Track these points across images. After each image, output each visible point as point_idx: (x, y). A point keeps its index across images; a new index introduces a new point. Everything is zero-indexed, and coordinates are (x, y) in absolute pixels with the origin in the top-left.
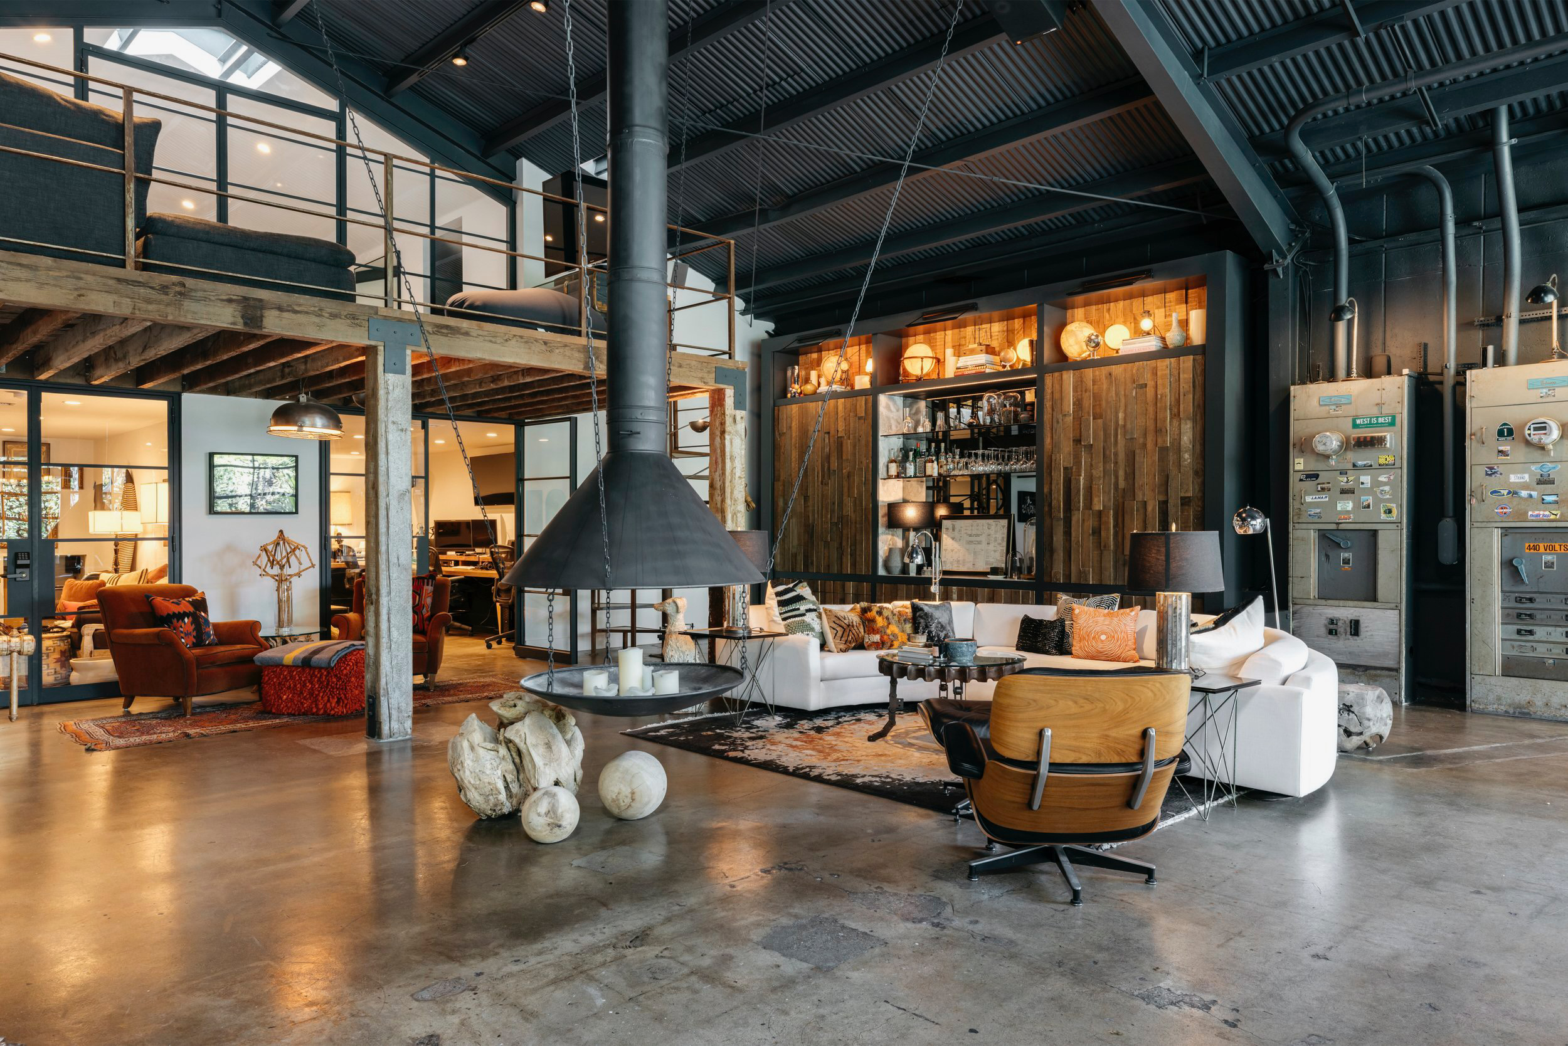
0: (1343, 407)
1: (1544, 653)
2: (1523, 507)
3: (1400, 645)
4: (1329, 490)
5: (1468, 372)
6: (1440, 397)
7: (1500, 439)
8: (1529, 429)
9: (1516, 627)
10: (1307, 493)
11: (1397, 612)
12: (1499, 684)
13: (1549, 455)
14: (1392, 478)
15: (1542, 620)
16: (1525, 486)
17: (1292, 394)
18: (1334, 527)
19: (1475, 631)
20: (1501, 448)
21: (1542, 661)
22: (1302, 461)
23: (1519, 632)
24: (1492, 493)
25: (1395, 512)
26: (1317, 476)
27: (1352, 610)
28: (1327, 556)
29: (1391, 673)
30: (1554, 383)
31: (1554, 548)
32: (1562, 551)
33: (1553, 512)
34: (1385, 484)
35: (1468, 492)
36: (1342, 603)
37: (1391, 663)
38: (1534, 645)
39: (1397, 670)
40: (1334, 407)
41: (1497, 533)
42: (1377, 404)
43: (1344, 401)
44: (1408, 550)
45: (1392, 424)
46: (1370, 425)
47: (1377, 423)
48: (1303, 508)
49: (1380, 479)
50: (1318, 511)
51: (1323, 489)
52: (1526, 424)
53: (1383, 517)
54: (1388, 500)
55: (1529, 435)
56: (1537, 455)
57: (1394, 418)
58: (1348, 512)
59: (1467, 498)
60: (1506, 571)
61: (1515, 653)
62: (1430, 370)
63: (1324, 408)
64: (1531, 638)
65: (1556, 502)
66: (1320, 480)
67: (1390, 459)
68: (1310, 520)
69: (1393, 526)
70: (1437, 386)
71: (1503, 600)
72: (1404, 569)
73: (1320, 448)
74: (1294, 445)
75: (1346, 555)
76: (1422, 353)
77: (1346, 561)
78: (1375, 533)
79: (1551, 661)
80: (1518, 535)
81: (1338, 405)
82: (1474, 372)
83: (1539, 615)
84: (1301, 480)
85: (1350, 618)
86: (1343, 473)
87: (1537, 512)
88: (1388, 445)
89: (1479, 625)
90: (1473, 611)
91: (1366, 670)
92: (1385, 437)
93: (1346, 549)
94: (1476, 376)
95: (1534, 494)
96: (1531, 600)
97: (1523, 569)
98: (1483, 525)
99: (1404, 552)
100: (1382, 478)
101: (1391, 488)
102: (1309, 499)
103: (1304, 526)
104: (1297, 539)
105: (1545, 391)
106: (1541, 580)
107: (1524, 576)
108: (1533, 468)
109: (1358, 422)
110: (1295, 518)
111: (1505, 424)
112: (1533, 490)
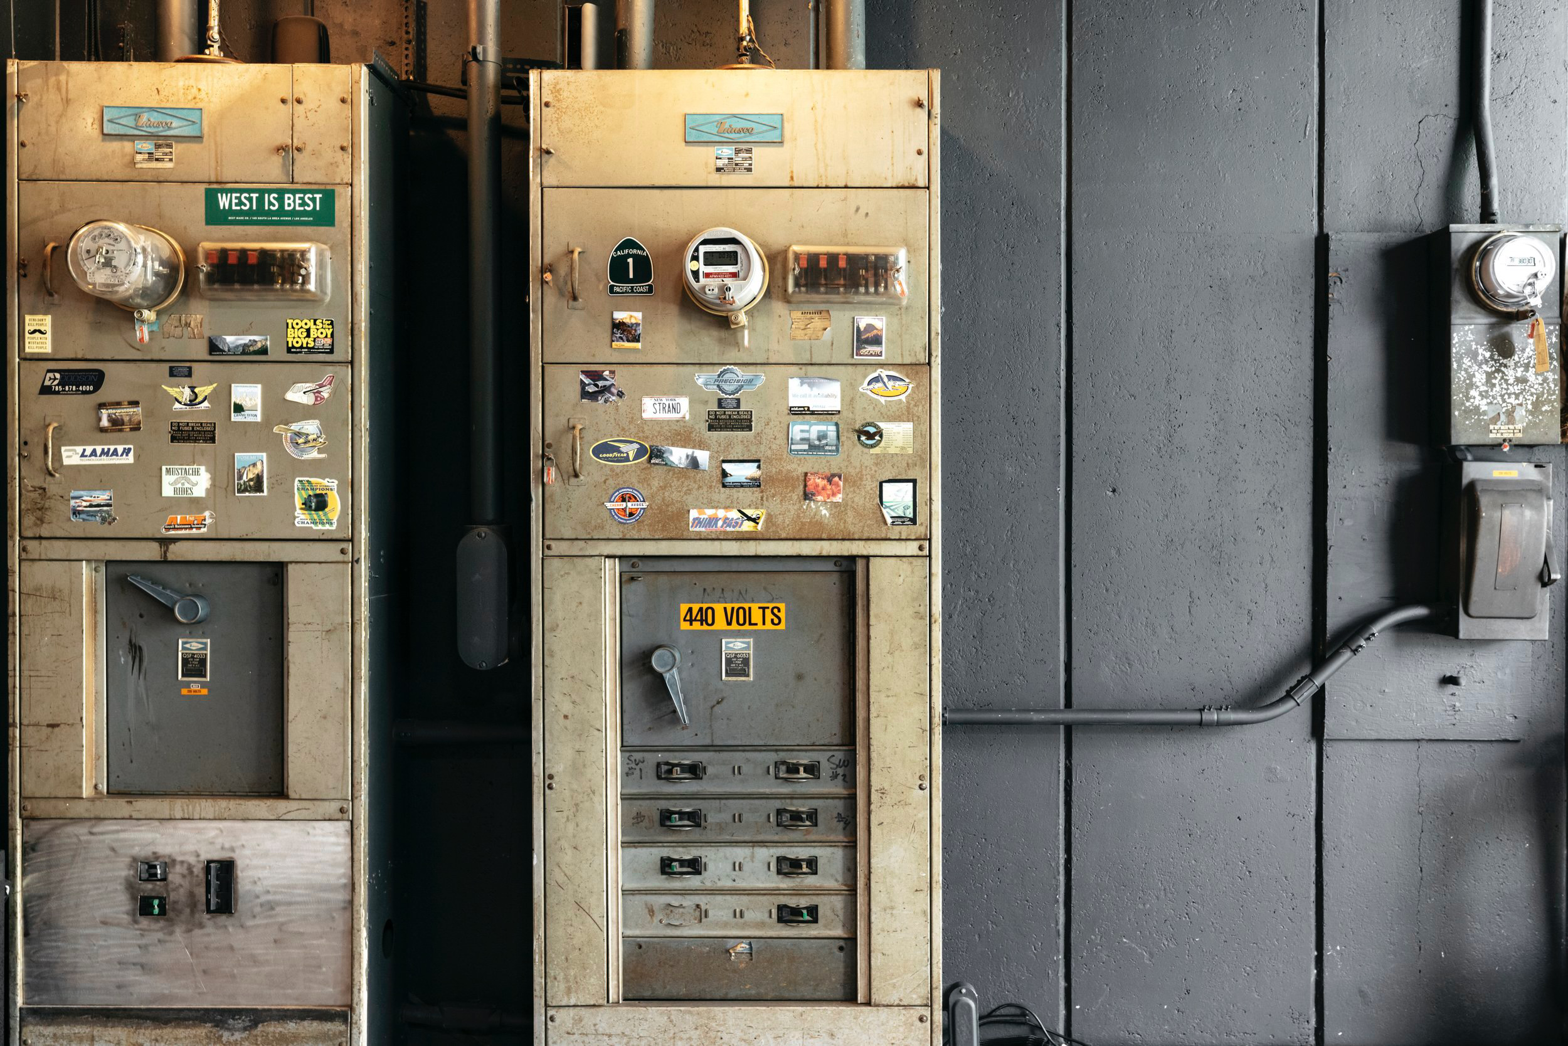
0: (177, 148)
1: (725, 925)
2: (675, 496)
3: (351, 933)
4: (136, 428)
5: (533, 76)
6: (461, 164)
7: (620, 287)
8: (695, 258)
9: (656, 853)
10: (64, 437)
11: (343, 826)
12: (618, 1029)
13: (737, 344)
14: (325, 394)
15: (721, 827)
16: (683, 436)
17: (13, 87)
18: (151, 551)
19: (557, 875)
20: (620, 316)
21: (720, 948)
22: (46, 322)
23: (666, 866)
24: (597, 451)
25: (335, 503)
26: (96, 379)
27: (212, 829)
28: (136, 651)
29: (328, 1026)
30: (749, 131)
31: (748, 618)
32: (769, 626)
33: (749, 512)
34: (306, 413)
35: (535, 448)
36: (179, 806)
37: (325, 995)
38: (703, 900)
39: (344, 1015)
40: (147, 146)
41: (611, 571)
42: (280, 149)
43: (178, 128)
44: (374, 625)
45: (325, 217)
46: (258, 216)
47: (281, 211)
48: (53, 489)
49: (290, 396)
50: (102, 497)
51: (116, 423)
52: (683, 246)
53: (302, 518)
54: (316, 468)
55: (696, 274)
56: (707, 342)
57: (329, 197)
58: (196, 504)
59: (535, 464)
60: (631, 687)
61: (652, 929)
62: (432, 78)
63: (115, 145)
64: (694, 881)
65: (755, 483)
66: (106, 393)
67: (321, 334)
68: (77, 526)
69: (331, 552)
70: (452, 133)
71: (627, 774)
72: (363, 688)
73: (97, 278)
74: (22, 265)
75: (194, 645)
76: (412, 28)
77: (195, 666)
78: (276, 573)
79: (742, 947)
80: (663, 579)
81: (163, 141)
82: (549, 75)
83: (714, 815)
84: (45, 390)
85: (205, 856)
86: (180, 370)
87: (710, 512)
88: (312, 286)
89: (568, 857)
90: (552, 814)
91: (255, 1024)
92: (303, 253)
93: (195, 626)
94: (556, 91)
95: (703, 456)
96: (695, 771)
97: (673, 678)
98: (576, 548)
99: (364, 635)
100: (298, 395)
101: (325, 428)
102: (71, 456)
103: (57, 549)
104: (37, 593)
105: (727, 151)
106: (717, 709)
107: (678, 701)
108: (701, 378)
109: (224, 201)
110: (29, 520)
111: (629, 244)
112: (701, 445)
